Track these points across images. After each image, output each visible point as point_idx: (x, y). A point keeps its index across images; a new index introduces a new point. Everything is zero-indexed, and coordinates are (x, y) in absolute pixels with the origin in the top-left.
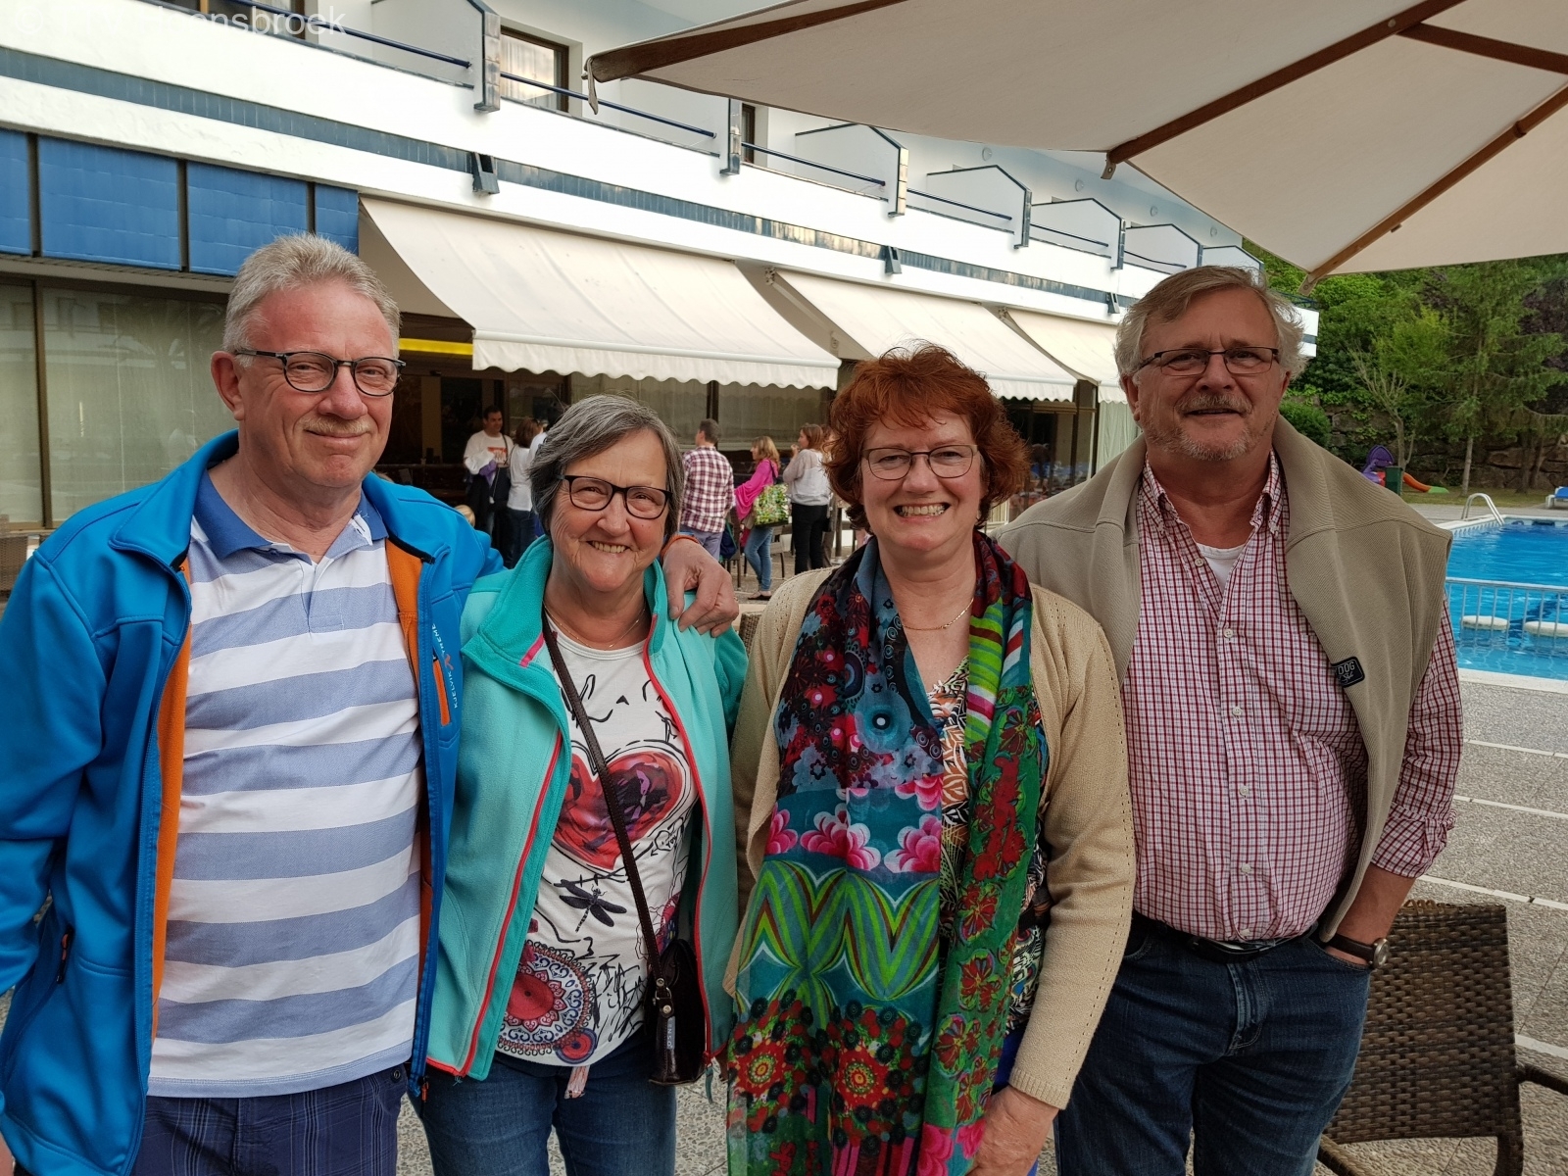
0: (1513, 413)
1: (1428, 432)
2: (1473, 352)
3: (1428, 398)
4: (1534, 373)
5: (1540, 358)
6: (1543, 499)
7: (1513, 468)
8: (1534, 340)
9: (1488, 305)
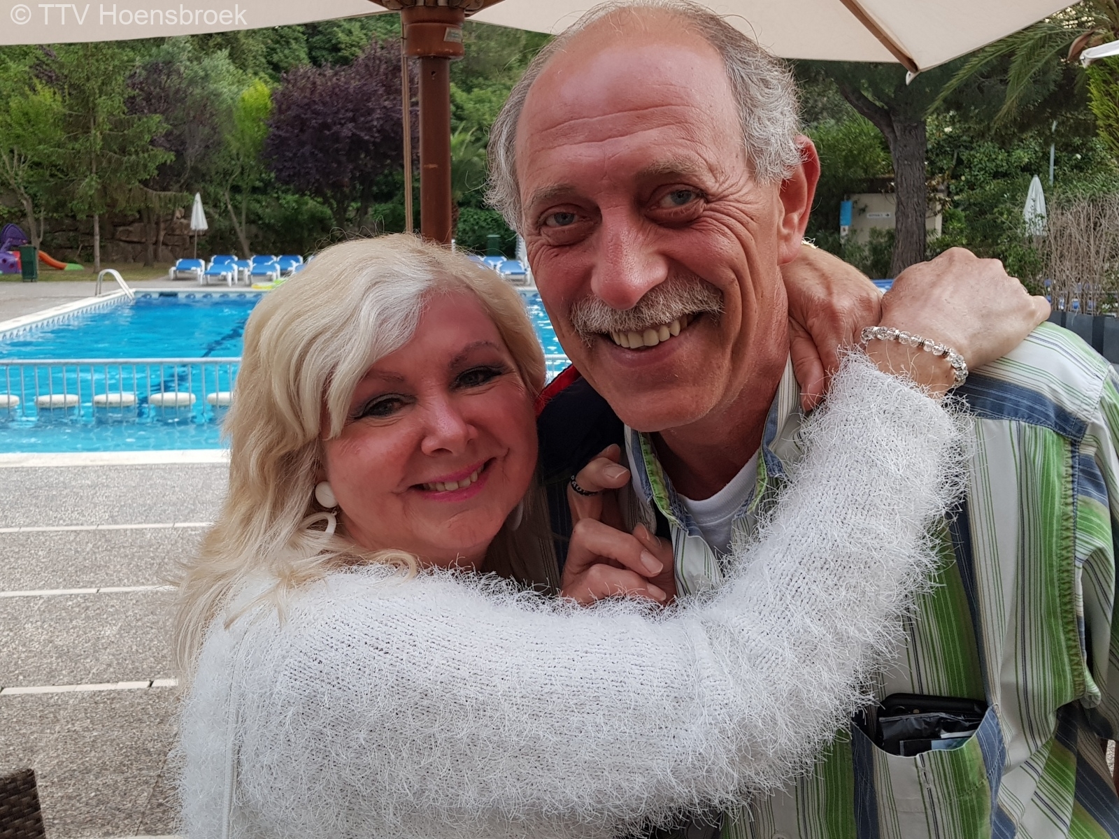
0: (130, 190)
1: (56, 210)
2: (87, 130)
3: (52, 175)
4: (143, 152)
5: (147, 137)
6: (166, 271)
7: (139, 243)
8: (139, 120)
9: (94, 84)
